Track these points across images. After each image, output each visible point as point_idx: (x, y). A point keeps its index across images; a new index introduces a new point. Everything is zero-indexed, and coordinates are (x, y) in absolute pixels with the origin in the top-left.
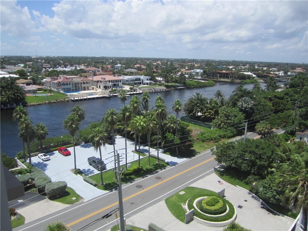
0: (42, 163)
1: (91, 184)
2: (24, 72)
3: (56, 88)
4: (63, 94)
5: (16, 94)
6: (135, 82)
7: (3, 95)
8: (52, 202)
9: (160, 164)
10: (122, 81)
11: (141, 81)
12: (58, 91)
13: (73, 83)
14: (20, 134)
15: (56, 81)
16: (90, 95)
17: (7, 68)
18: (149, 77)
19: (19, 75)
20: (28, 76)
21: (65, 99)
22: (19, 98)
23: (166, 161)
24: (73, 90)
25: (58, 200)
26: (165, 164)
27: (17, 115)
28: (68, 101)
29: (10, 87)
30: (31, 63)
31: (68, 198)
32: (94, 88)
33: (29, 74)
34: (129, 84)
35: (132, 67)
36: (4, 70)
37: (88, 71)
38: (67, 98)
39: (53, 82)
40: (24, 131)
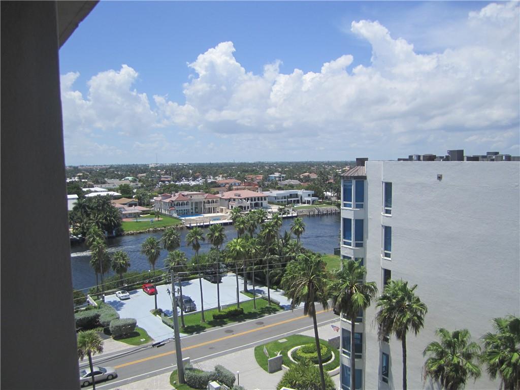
0: (119, 302)
1: (169, 326)
2: (128, 188)
3: (168, 210)
4: (176, 218)
5: (109, 218)
6: (289, 199)
7: (92, 220)
8: (116, 342)
9: (270, 308)
10: (267, 199)
11: (299, 199)
12: (171, 214)
13: (192, 203)
14: (92, 262)
15: (168, 200)
16: (215, 220)
17: (109, 184)
18: (311, 192)
19: (121, 193)
20: (134, 194)
21: (177, 226)
22: (113, 224)
23: (281, 304)
24: (192, 213)
25: (123, 340)
26: (278, 308)
27: (90, 237)
28: (182, 228)
29: (101, 208)
30: (145, 174)
31: (136, 339)
32: (223, 209)
33: (135, 191)
34: (278, 204)
35: (296, 177)
36: (103, 185)
37: (224, 185)
38: (181, 224)
39: (165, 201)
40: (97, 258)
